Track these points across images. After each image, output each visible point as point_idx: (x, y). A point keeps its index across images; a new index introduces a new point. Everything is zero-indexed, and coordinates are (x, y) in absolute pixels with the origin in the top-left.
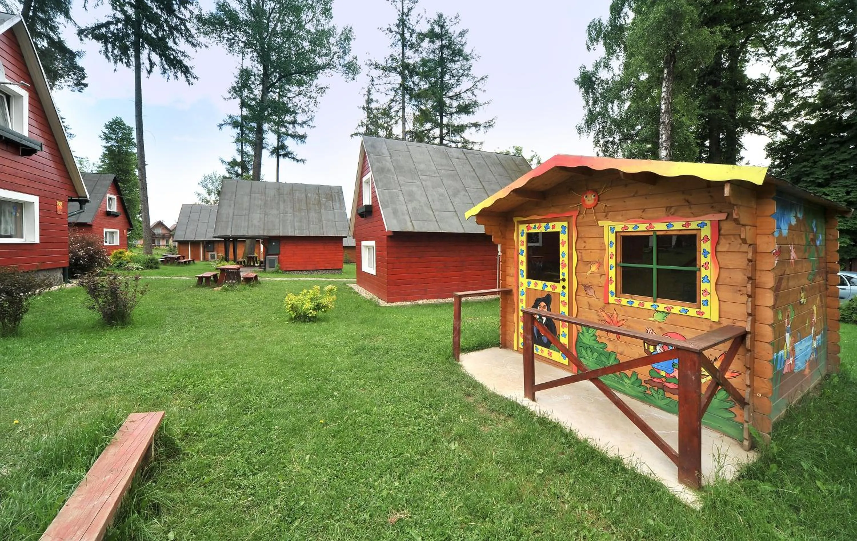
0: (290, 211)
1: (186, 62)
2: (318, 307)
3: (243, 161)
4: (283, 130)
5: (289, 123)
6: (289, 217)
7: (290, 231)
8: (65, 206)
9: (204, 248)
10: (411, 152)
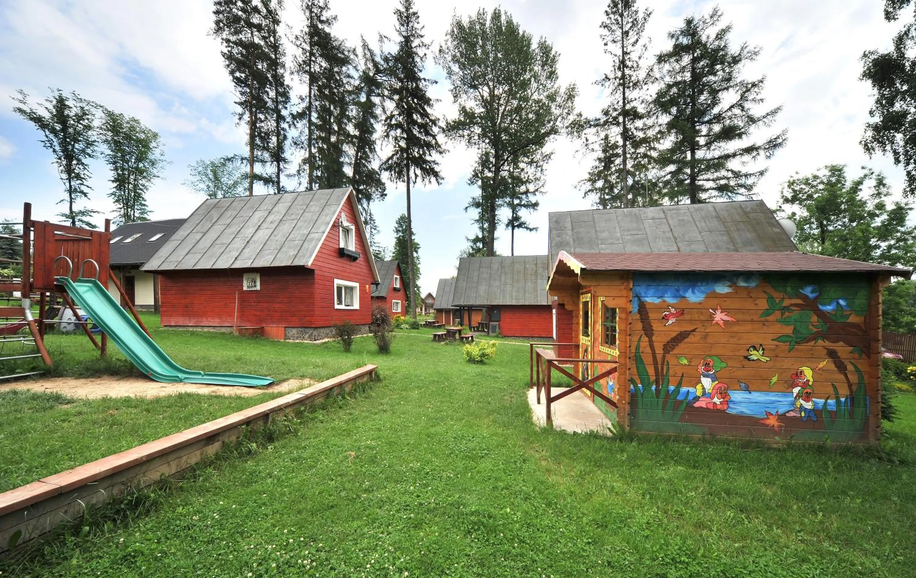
0: (509, 281)
1: (437, 168)
2: (483, 355)
3: (484, 237)
4: (516, 202)
5: (522, 194)
6: (509, 288)
7: (508, 299)
8: (370, 288)
9: (453, 315)
10: (596, 220)
